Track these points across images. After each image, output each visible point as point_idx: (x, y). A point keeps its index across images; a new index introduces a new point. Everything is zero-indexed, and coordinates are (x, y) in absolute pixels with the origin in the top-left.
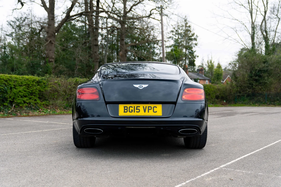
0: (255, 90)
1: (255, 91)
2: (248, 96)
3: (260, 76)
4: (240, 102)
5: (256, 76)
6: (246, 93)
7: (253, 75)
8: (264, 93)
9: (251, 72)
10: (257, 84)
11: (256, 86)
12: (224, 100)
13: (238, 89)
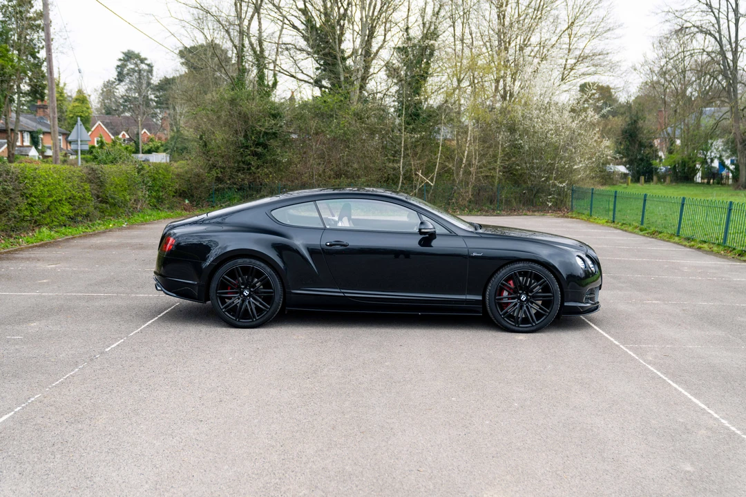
0: (257, 175)
1: (255, 179)
2: (241, 189)
3: (265, 146)
4: (223, 203)
5: (258, 145)
6: (235, 184)
7: (250, 143)
8: (274, 183)
9: (246, 136)
10: (260, 162)
11: (258, 168)
12: (185, 198)
13: (217, 174)
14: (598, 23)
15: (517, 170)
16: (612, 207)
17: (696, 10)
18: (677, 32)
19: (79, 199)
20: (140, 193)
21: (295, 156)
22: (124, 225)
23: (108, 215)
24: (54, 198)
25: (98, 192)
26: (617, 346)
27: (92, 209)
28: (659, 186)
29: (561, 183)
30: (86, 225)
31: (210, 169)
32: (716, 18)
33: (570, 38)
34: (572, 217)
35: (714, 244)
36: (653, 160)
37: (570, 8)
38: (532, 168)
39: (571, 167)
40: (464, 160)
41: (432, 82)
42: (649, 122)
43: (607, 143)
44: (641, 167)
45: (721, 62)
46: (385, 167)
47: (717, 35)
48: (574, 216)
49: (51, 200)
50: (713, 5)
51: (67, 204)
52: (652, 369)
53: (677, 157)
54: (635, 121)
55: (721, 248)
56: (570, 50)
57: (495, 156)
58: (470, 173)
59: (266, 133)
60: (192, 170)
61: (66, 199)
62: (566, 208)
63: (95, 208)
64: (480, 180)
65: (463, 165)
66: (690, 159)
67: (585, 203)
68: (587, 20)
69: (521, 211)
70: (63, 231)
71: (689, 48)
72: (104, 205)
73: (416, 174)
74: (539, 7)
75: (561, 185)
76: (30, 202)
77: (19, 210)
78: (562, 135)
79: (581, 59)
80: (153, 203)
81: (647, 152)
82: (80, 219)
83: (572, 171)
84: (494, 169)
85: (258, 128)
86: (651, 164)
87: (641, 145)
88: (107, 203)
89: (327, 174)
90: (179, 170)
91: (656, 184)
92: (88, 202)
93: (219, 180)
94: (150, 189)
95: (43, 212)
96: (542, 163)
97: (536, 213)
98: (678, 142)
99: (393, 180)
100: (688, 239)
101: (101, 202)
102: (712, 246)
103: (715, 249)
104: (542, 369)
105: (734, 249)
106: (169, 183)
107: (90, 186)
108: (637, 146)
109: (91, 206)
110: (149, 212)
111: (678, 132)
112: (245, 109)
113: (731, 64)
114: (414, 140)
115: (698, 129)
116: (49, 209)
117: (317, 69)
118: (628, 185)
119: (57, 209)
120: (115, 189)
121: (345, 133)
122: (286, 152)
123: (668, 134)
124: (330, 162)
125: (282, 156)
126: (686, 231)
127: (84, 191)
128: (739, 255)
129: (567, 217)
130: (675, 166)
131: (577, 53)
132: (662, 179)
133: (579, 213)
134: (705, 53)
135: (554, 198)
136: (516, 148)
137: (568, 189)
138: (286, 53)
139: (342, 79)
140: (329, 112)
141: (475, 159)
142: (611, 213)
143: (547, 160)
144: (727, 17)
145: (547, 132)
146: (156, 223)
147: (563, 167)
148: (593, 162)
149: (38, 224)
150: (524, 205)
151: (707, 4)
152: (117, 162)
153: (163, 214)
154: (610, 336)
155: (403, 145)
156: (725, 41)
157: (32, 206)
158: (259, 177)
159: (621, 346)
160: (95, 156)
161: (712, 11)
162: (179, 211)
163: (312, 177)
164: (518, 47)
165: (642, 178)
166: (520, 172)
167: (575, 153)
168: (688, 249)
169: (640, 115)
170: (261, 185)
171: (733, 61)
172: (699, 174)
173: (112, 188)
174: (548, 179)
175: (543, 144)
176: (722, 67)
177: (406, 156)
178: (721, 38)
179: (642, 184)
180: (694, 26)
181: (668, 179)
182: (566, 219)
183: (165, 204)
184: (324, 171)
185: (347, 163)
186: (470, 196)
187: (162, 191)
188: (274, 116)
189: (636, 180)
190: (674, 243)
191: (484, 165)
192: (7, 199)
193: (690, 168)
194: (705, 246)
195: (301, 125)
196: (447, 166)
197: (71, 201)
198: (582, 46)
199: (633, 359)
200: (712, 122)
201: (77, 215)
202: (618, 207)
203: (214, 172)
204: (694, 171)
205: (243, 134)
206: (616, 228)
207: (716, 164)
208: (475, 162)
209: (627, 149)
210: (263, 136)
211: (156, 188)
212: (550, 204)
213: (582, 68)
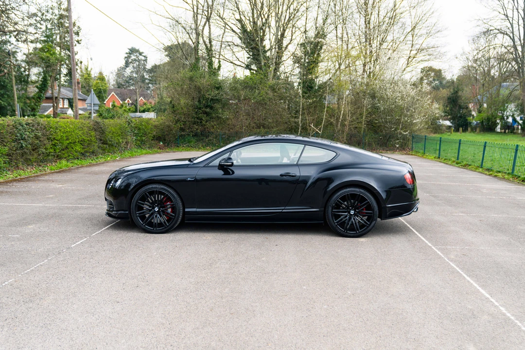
1: (205, 129)
2: (196, 135)
3: (211, 108)
4: (185, 144)
5: (207, 107)
6: (192, 132)
7: (202, 106)
8: (217, 131)
9: (199, 101)
10: (208, 118)
11: (207, 122)
12: (160, 141)
13: (181, 125)
14: (432, 27)
15: (376, 123)
16: (438, 148)
17: (497, 18)
18: (484, 33)
19: (88, 142)
20: (129, 137)
21: (231, 114)
22: (117, 159)
23: (108, 152)
24: (70, 141)
25: (101, 137)
26: (430, 247)
27: (96, 148)
28: (472, 134)
29: (405, 132)
30: (92, 158)
31: (176, 122)
32: (510, 23)
33: (413, 37)
34: (412, 155)
35: (505, 173)
36: (468, 117)
37: (413, 17)
38: (386, 122)
39: (411, 121)
40: (341, 116)
41: (322, 66)
42: (466, 92)
43: (436, 105)
44: (460, 121)
45: (514, 53)
46: (289, 121)
47: (511, 35)
48: (413, 153)
49: (68, 142)
50: (508, 15)
51: (79, 144)
52: (453, 265)
53: (484, 115)
54: (456, 92)
55: (510, 176)
56: (413, 45)
57: (361, 114)
58: (345, 125)
59: (212, 99)
60: (164, 123)
61: (78, 142)
62: (408, 148)
63: (99, 148)
64: (351, 130)
65: (340, 120)
66: (493, 116)
67: (421, 145)
68: (424, 25)
69: (378, 150)
70: (76, 162)
71: (492, 44)
72: (105, 146)
73: (309, 126)
74: (392, 17)
75: (405, 133)
76: (53, 143)
77: (46, 149)
78: (405, 100)
79: (420, 50)
80: (139, 143)
81: (464, 112)
82: (88, 154)
83: (412, 124)
84: (361, 122)
85: (207, 96)
86: (467, 120)
87: (460, 107)
88: (106, 144)
89: (252, 126)
90: (156, 123)
91: (470, 132)
92: (93, 143)
93: (182, 130)
94: (136, 135)
95: (63, 150)
96: (393, 119)
97: (388, 152)
98: (485, 105)
99: (295, 130)
100: (488, 170)
101: (103, 143)
102: (504, 174)
103: (506, 176)
104: (373, 264)
105: (519, 177)
106: (149, 131)
107: (95, 133)
108: (457, 108)
109: (95, 146)
110: (136, 150)
111: (485, 99)
112: (199, 84)
113: (521, 54)
114: (308, 103)
115: (498, 97)
116: (67, 148)
117: (248, 58)
118: (451, 133)
119: (72, 148)
120: (112, 135)
121: (263, 99)
122: (225, 111)
123: (478, 100)
124: (253, 118)
125: (222, 114)
126: (487, 165)
127: (91, 136)
128: (523, 181)
129: (409, 154)
130: (483, 121)
131: (418, 47)
132: (474, 130)
133: (416, 152)
134: (503, 47)
135: (400, 142)
136: (375, 109)
137: (410, 136)
138: (228, 48)
139: (263, 64)
140: (253, 86)
141: (349, 116)
142: (438, 152)
143: (396, 117)
144: (518, 23)
145: (396, 98)
146: (138, 157)
147: (407, 121)
148: (427, 118)
149: (59, 158)
150: (380, 146)
151: (504, 15)
152: (114, 117)
153: (144, 151)
154: (426, 239)
155: (301, 107)
156: (516, 39)
157: (55, 146)
158: (207, 127)
159: (433, 247)
160: (100, 114)
161: (508, 19)
162: (156, 150)
163: (241, 128)
164: (378, 43)
165: (461, 129)
166: (378, 124)
167: (414, 112)
168: (488, 177)
169: (460, 87)
170: (209, 133)
171: (522, 52)
172: (499, 126)
173: (110, 135)
174: (396, 130)
175: (393, 106)
176: (515, 56)
177: (303, 114)
178: (513, 37)
179: (461, 133)
180: (496, 29)
181: (478, 130)
182: (408, 156)
183: (146, 145)
184: (249, 124)
185: (265, 119)
186: (345, 140)
187: (144, 137)
188: (218, 88)
189: (457, 130)
190: (479, 172)
191: (354, 120)
192: (38, 141)
193: (492, 122)
194: (500, 174)
195: (235, 94)
196: (330, 121)
197: (82, 142)
198: (421, 42)
199: (440, 257)
200: (507, 92)
201: (86, 152)
202: (443, 148)
203: (178, 124)
204: (496, 124)
205: (197, 100)
206: (440, 162)
207: (510, 120)
208: (348, 118)
209: (451, 110)
210: (210, 101)
211: (140, 135)
212: (398, 146)
213: (420, 57)
